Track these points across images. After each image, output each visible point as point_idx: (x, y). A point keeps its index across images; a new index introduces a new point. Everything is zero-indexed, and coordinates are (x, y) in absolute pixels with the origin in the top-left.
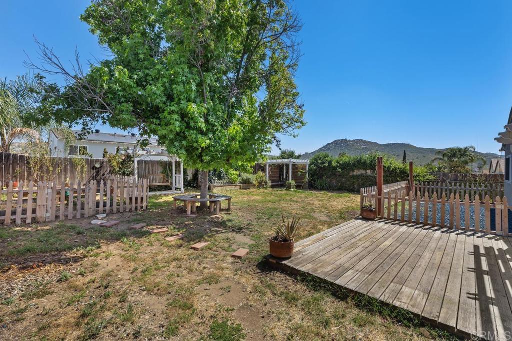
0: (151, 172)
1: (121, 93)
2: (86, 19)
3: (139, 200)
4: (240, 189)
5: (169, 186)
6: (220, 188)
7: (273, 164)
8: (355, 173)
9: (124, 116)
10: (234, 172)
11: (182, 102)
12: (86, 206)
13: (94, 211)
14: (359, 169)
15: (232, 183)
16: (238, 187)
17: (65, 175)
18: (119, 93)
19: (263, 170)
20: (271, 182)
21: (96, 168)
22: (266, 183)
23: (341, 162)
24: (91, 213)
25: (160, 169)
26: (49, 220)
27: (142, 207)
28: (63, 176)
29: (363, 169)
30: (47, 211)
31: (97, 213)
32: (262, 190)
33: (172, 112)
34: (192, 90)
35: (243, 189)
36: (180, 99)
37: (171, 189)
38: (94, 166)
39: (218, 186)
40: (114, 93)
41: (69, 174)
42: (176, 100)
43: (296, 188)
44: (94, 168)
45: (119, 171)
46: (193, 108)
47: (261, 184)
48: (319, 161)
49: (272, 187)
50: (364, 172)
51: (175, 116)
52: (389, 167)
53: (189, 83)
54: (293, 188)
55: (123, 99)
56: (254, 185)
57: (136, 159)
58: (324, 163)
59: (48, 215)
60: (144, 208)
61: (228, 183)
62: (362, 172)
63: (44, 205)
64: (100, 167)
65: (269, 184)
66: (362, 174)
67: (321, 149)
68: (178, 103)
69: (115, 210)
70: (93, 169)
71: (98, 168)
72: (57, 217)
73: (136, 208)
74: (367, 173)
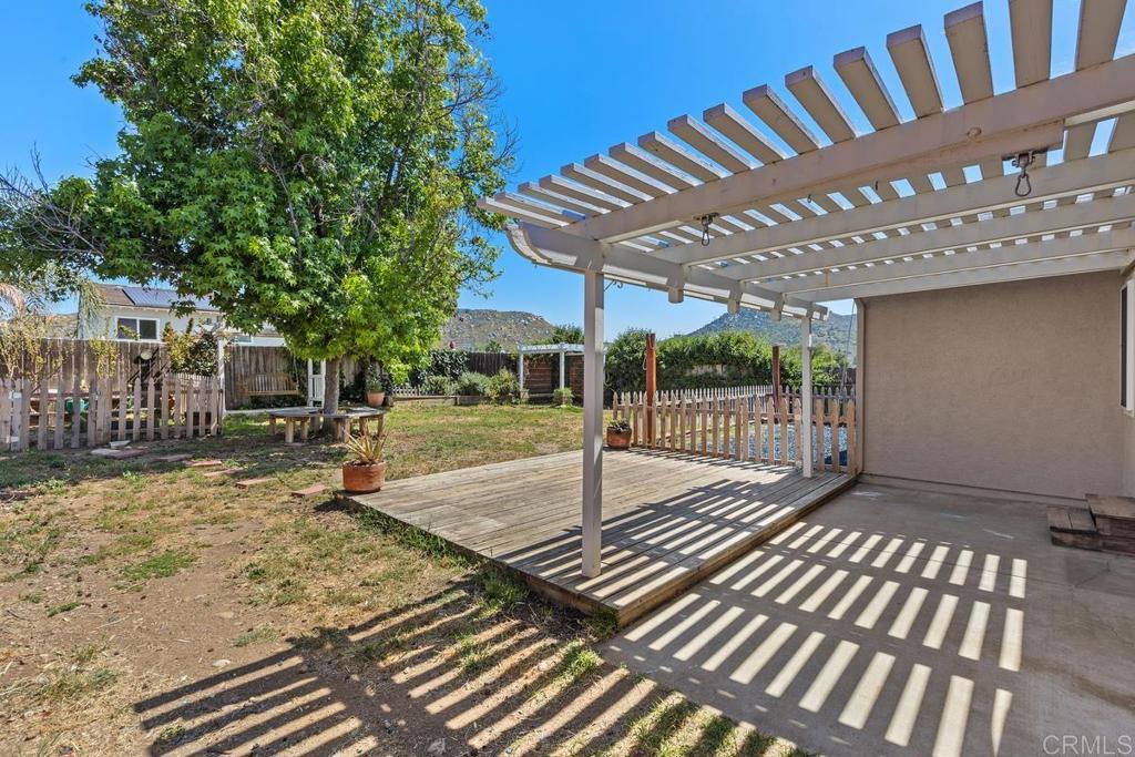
0: (262, 369)
1: (121, 221)
2: (81, 81)
3: (202, 419)
4: (456, 404)
5: (300, 399)
6: (409, 403)
7: (535, 356)
8: (694, 372)
9: (121, 260)
10: (401, 366)
11: (239, 235)
12: (91, 427)
13: (107, 434)
14: (701, 363)
15: (437, 393)
16: (450, 402)
17: (78, 374)
18: (118, 220)
19: (513, 366)
20: (529, 393)
21: (143, 361)
22: (517, 394)
23: (668, 349)
24: (102, 439)
25: (283, 365)
26: (17, 448)
27: (207, 431)
28: (74, 376)
29: (709, 363)
30: (12, 433)
31: (114, 438)
32: (506, 408)
33: (222, 253)
34: (256, 216)
35: (461, 405)
36: (234, 231)
37: (305, 404)
38: (139, 357)
39: (404, 399)
40: (108, 221)
41: (85, 373)
42: (229, 232)
43: (573, 403)
44: (138, 360)
45: (185, 366)
46: (259, 246)
47: (504, 396)
48: (626, 348)
49: (532, 401)
50: (710, 370)
51: (226, 260)
52: (754, 359)
53: (252, 202)
54: (567, 403)
55: (124, 231)
56: (489, 398)
57: (222, 344)
58: (635, 351)
59: (15, 439)
60: (214, 433)
61: (430, 392)
62: (708, 369)
63: (6, 422)
64: (153, 359)
65: (525, 395)
66: (707, 373)
67: (708, 327)
68: (232, 239)
69: (151, 435)
70: (136, 362)
71: (148, 361)
72: (33, 444)
73: (196, 433)
74: (716, 371)
